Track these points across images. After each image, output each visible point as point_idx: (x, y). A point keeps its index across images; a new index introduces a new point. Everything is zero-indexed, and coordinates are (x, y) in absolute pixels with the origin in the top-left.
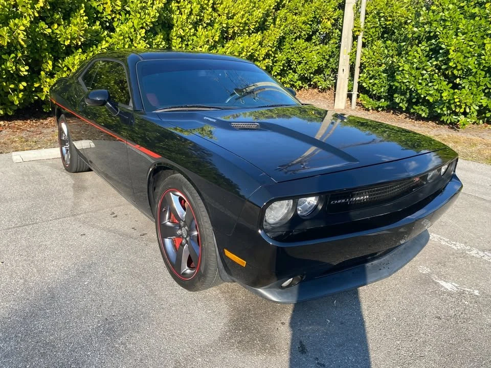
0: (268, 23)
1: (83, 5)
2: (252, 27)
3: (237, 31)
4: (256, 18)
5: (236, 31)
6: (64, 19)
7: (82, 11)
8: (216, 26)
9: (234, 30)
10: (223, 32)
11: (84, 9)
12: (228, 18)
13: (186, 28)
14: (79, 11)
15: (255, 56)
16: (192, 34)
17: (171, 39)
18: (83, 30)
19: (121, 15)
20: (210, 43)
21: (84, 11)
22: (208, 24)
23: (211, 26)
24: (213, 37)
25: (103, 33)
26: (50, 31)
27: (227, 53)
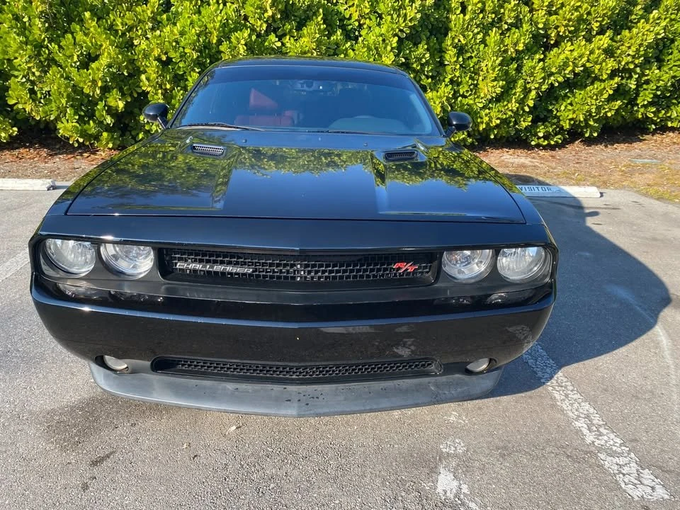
0: (634, 17)
1: (321, 10)
2: (595, 25)
3: (564, 32)
4: (603, 10)
5: (561, 34)
6: (297, 30)
7: (319, 19)
8: (526, 27)
9: (559, 32)
10: (536, 37)
11: (322, 16)
12: (550, 13)
13: (470, 33)
14: (317, 18)
15: (594, 72)
16: (478, 41)
17: (444, 50)
19: (371, 19)
20: (509, 53)
21: (322, 19)
22: (512, 25)
23: (517, 28)
24: (516, 44)
25: (344, 45)
26: (279, 44)
27: (537, 68)
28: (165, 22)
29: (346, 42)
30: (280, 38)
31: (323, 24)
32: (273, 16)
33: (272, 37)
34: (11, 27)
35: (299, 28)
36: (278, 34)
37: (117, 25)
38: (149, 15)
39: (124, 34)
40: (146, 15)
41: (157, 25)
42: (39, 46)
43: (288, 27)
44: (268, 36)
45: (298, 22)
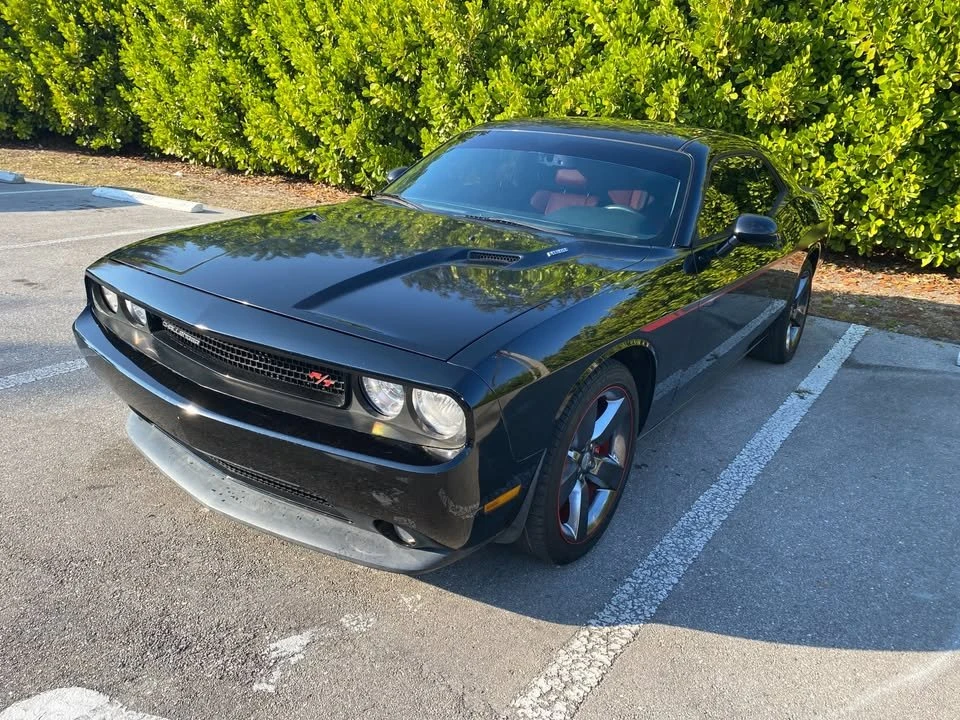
1: (808, 48)
6: (765, 76)
7: (804, 60)
11: (808, 56)
14: (800, 59)
18: (787, 94)
21: (809, 60)
25: (842, 99)
26: (735, 96)
28: (589, 66)
29: (847, 94)
30: (738, 88)
31: (809, 68)
32: (730, 57)
33: (728, 87)
34: (434, 74)
35: (768, 74)
36: (737, 82)
37: (536, 71)
38: (573, 58)
39: (541, 81)
40: (568, 58)
41: (579, 69)
42: (454, 95)
43: (751, 71)
44: (722, 84)
45: (769, 66)
